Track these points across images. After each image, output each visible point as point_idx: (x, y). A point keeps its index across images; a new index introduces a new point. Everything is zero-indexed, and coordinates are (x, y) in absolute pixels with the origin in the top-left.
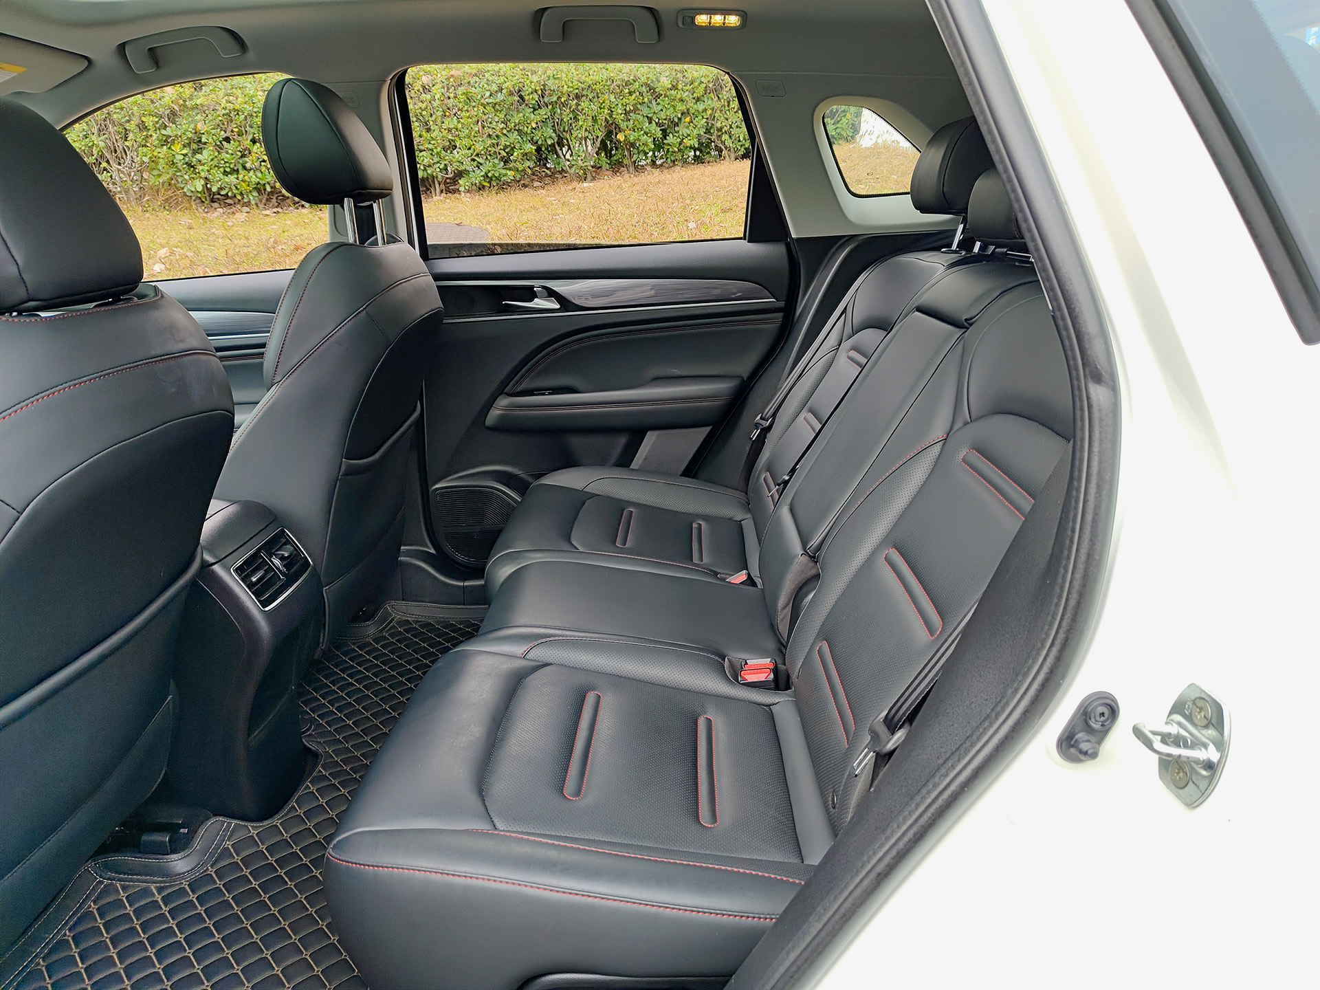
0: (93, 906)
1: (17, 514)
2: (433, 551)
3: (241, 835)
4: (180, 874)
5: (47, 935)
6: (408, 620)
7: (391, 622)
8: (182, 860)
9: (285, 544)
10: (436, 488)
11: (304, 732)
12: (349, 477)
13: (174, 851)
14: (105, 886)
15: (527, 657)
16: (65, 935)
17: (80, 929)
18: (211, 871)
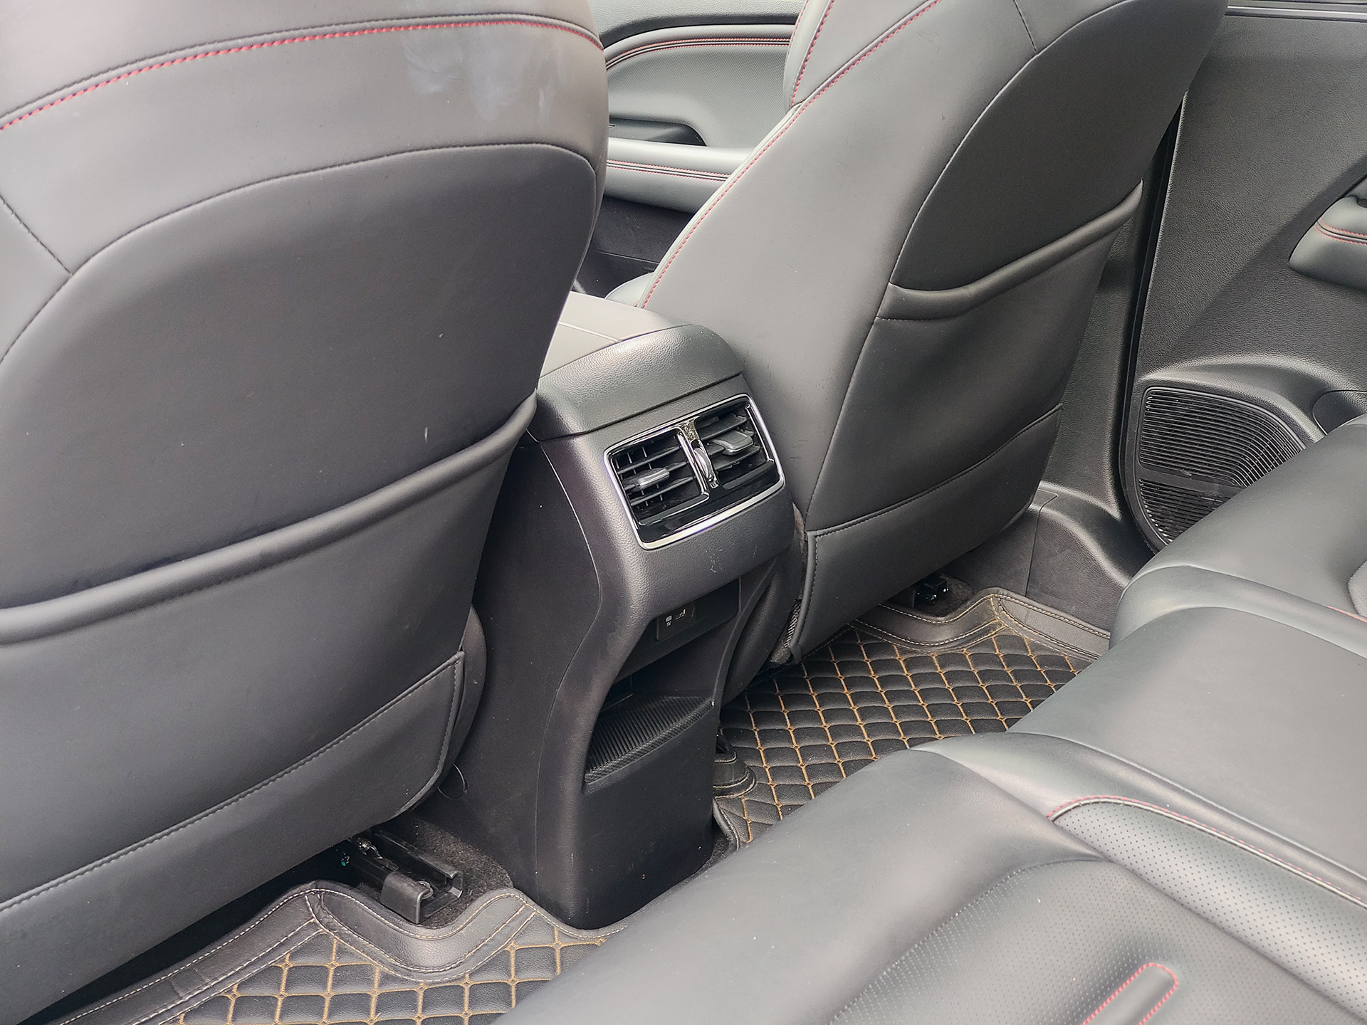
0: (287, 961)
1: (65, 273)
2: (1115, 512)
3: (537, 939)
4: (420, 967)
5: (208, 980)
6: (1021, 639)
7: (986, 631)
8: (432, 944)
9: (742, 427)
10: (1151, 381)
11: (723, 792)
12: (897, 324)
13: (424, 921)
14: (319, 936)
15: (1061, 822)
16: (230, 991)
17: (251, 991)
18: (467, 984)
